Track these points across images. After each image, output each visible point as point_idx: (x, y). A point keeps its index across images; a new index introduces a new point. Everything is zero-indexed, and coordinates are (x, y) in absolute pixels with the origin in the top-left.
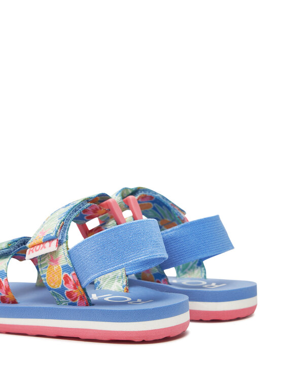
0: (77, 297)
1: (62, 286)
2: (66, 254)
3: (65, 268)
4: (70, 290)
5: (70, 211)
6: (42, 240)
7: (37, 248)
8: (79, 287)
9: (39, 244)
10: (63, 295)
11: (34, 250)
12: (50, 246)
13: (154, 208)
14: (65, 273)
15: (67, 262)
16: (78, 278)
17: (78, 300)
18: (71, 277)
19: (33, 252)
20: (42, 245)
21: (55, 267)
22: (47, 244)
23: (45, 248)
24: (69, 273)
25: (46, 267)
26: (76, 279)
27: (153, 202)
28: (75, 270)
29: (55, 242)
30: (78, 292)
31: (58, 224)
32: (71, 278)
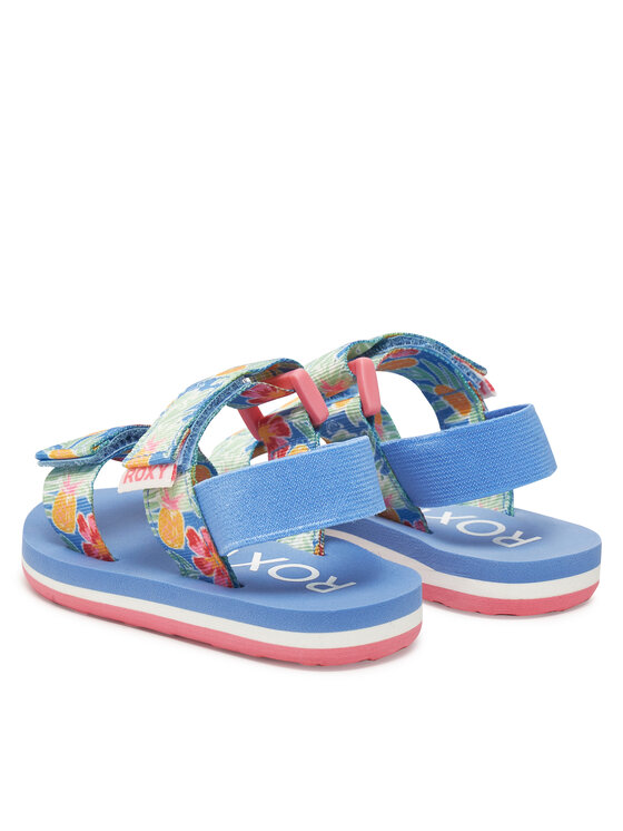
0: (212, 570)
1: (186, 547)
2: (191, 492)
3: (189, 518)
4: (199, 556)
5: (206, 403)
6: (147, 461)
7: (140, 474)
8: (214, 554)
9: (144, 468)
10: (190, 561)
11: (133, 477)
12: (161, 477)
13: (421, 365)
14: (189, 527)
15: (193, 508)
16: (212, 538)
17: (214, 575)
18: (199, 535)
19: (131, 481)
20: (147, 471)
21: (173, 514)
22: (157, 471)
23: (152, 478)
24: (197, 528)
25: (158, 511)
26: (209, 541)
27: (418, 357)
28: (206, 525)
29: (170, 470)
30: (213, 562)
31: (180, 434)
32: (201, 538)
